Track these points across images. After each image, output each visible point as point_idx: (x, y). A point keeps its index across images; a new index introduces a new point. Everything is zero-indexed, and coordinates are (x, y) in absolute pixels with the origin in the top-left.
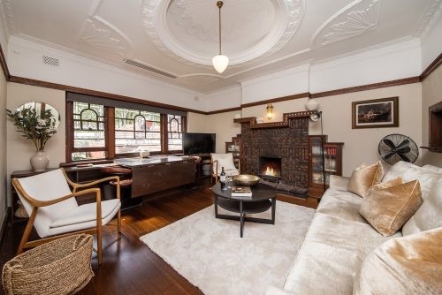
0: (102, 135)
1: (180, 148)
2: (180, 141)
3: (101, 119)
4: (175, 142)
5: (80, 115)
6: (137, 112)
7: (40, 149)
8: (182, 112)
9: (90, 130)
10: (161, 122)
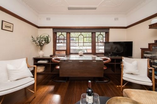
0: (65, 45)
1: (103, 51)
2: (103, 47)
3: (65, 38)
4: (100, 47)
5: (59, 37)
6: (80, 33)
7: (41, 50)
8: (106, 30)
9: (61, 43)
10: (92, 37)
